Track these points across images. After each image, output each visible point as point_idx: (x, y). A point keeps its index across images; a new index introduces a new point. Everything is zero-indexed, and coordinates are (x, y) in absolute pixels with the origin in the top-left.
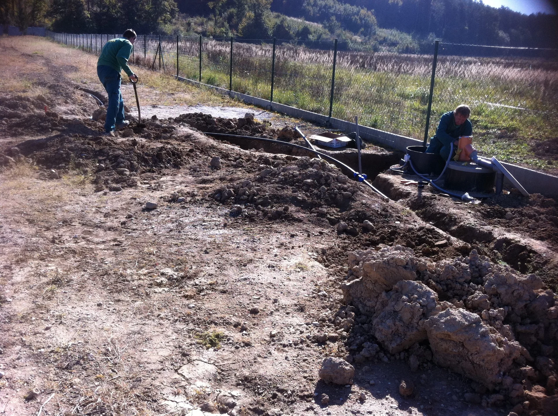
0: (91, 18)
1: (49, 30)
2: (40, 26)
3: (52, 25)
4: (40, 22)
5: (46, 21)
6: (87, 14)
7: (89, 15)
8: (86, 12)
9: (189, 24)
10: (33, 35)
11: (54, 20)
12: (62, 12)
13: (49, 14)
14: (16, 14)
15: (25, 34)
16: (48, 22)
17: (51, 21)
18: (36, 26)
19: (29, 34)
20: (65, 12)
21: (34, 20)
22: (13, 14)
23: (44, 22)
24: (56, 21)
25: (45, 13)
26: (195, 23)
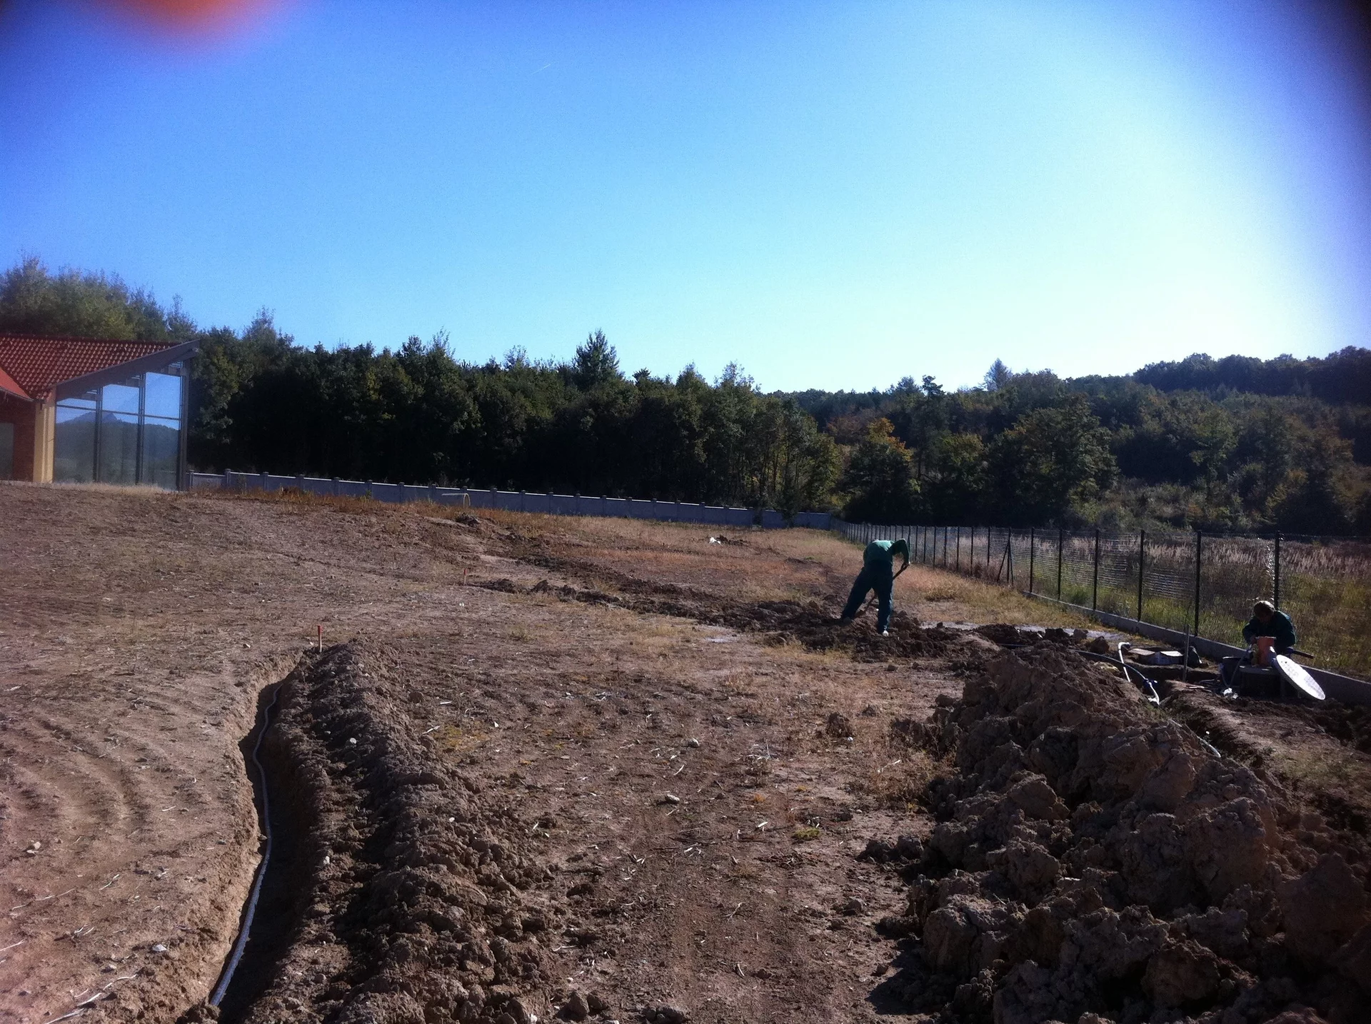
0: (923, 494)
1: (837, 516)
2: (822, 510)
3: (844, 508)
4: (821, 501)
5: (834, 499)
6: (915, 485)
7: (919, 489)
8: (913, 482)
9: (1143, 501)
10: (808, 526)
11: (848, 499)
12: (867, 483)
13: (841, 487)
14: (778, 487)
15: (792, 526)
16: (837, 502)
17: (842, 499)
18: (812, 510)
19: (798, 526)
20: (871, 483)
21: (811, 499)
22: (774, 488)
23: (830, 503)
24: (852, 500)
25: (833, 485)
26: (1159, 499)
